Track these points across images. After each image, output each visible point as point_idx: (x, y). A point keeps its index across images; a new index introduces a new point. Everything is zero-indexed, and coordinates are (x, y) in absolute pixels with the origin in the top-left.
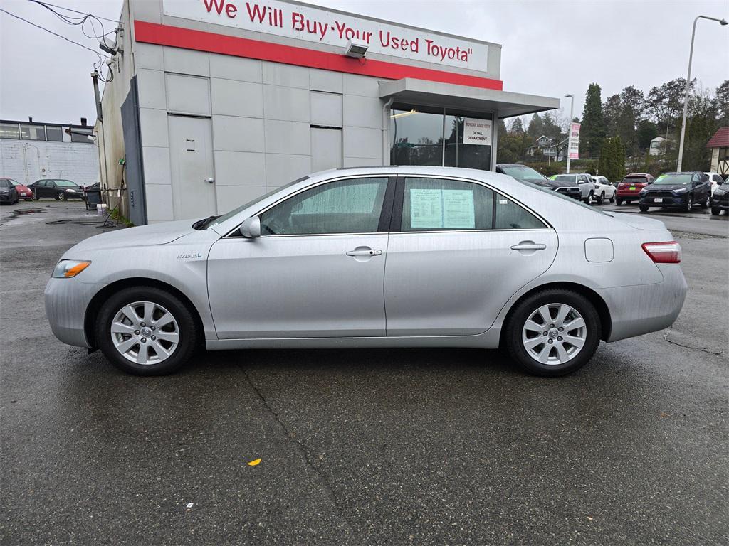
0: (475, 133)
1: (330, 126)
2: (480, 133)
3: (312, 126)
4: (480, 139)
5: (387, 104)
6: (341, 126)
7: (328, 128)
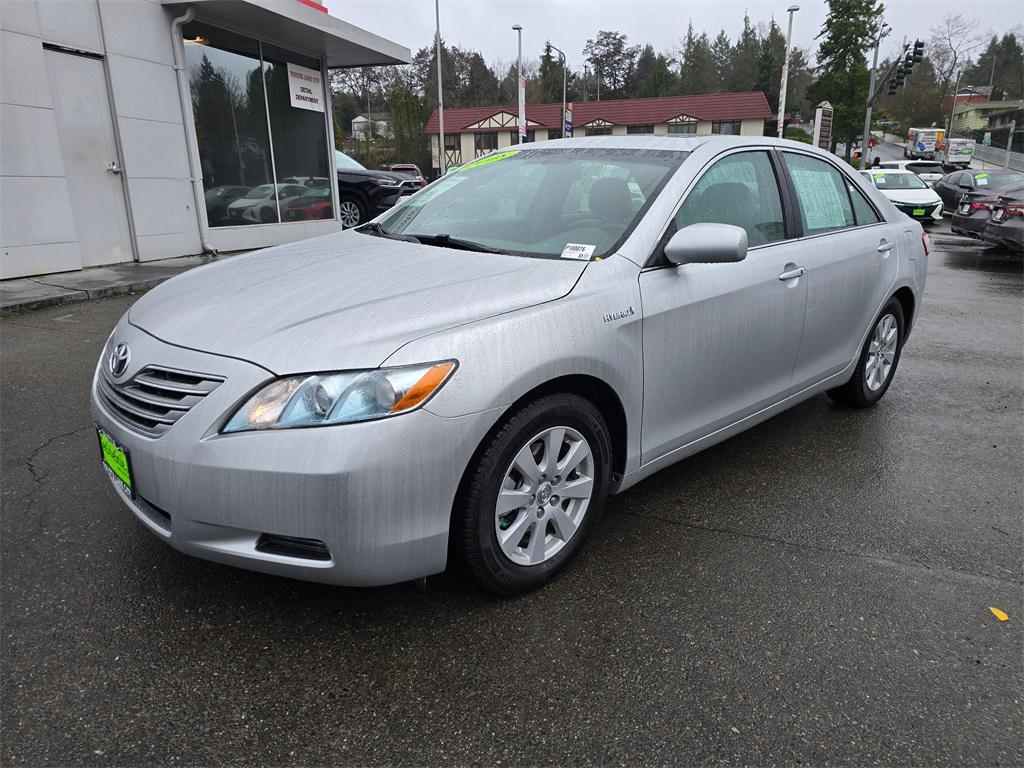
0: (303, 90)
1: (83, 49)
2: (309, 91)
3: (46, 46)
4: (311, 100)
5: (181, 19)
6: (102, 53)
7: (77, 53)
